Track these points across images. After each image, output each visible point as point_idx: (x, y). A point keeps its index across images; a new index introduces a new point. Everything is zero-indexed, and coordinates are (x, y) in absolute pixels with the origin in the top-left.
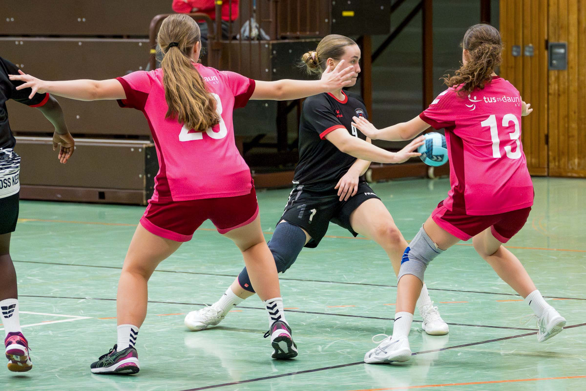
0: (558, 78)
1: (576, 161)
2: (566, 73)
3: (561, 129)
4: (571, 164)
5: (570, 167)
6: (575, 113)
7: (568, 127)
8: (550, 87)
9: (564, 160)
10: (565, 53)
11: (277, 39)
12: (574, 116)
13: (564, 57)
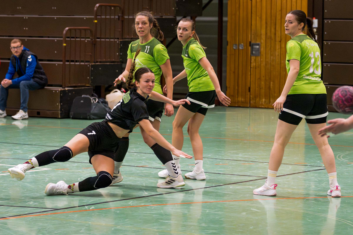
0: (255, 60)
1: (264, 100)
2: (259, 57)
3: (256, 85)
4: (261, 102)
5: (261, 103)
6: (263, 77)
7: (260, 84)
8: (251, 64)
9: (257, 100)
10: (259, 48)
11: (122, 39)
12: (263, 78)
13: (258, 50)
